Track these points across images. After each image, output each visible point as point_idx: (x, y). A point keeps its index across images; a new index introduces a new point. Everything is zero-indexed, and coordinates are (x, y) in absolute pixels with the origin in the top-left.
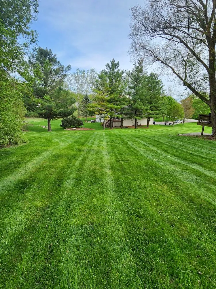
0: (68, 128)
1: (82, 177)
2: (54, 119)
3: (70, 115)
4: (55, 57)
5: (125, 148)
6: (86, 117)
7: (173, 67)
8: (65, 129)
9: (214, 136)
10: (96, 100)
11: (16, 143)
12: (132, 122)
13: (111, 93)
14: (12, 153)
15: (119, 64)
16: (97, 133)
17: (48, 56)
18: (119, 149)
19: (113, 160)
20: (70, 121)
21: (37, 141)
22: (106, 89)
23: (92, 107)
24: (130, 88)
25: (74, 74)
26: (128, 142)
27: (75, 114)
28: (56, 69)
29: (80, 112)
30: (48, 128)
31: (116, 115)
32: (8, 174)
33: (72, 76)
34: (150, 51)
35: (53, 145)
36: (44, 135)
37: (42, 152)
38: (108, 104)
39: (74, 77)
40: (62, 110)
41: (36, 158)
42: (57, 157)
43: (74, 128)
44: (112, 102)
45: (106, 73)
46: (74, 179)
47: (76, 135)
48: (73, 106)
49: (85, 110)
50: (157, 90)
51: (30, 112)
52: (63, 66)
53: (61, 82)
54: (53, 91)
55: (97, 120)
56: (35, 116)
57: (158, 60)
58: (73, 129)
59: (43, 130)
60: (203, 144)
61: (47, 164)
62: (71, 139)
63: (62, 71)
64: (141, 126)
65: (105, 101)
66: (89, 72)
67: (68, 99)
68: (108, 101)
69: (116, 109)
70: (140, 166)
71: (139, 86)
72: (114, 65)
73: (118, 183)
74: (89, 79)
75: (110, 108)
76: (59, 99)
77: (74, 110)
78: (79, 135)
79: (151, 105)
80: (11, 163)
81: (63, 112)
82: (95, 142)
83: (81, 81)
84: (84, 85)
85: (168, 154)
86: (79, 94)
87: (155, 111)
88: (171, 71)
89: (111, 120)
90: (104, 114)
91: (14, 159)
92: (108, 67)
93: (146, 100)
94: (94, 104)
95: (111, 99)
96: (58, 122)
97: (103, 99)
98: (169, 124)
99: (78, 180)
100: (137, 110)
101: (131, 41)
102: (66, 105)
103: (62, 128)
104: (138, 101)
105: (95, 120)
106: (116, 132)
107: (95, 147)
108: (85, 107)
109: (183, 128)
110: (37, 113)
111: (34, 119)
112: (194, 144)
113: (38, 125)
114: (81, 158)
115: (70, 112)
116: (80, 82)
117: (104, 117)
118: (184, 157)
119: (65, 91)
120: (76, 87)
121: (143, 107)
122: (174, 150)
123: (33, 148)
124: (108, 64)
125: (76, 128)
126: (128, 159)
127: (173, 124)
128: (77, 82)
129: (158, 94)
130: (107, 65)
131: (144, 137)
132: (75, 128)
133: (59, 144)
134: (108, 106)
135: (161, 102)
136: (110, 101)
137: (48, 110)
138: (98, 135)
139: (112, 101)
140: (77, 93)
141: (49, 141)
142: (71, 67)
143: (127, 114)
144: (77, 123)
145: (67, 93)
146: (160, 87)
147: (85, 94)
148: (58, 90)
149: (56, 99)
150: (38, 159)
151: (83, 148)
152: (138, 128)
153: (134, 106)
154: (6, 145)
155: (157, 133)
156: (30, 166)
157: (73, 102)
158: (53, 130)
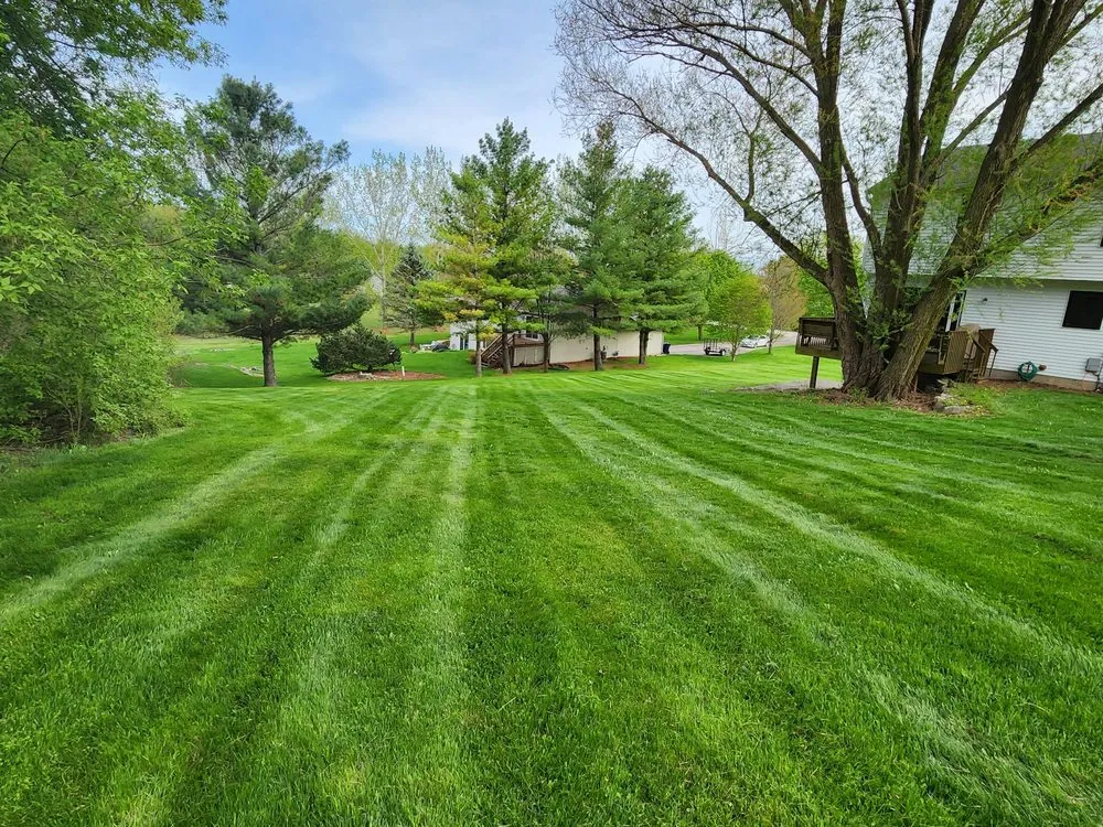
0: (343, 373)
1: (371, 517)
2: (289, 339)
3: (350, 324)
4: (289, 113)
5: (534, 436)
6: (412, 329)
7: (706, 156)
8: (329, 378)
9: (846, 392)
10: (448, 266)
11: (150, 428)
12: (584, 345)
13: (500, 243)
14: (139, 460)
15: (529, 136)
16: (449, 388)
17: (263, 110)
18: (512, 439)
19: (481, 471)
20: (352, 345)
21: (225, 421)
22: (484, 228)
23: (433, 293)
24: (572, 222)
25: (365, 170)
26: (549, 415)
27: (371, 319)
28: (293, 155)
29: (390, 311)
30: (266, 372)
31: (521, 321)
32: (138, 517)
33: (357, 177)
34: (630, 99)
35: (283, 430)
36: (250, 400)
37: (243, 454)
38: (492, 284)
39: (363, 183)
40: (317, 305)
41: (223, 471)
42: (295, 466)
43: (364, 372)
44: (506, 275)
45: (482, 170)
46: (345, 522)
47: (368, 398)
48: (363, 289)
49: (409, 304)
50: (670, 229)
51: (195, 315)
52: (321, 143)
53: (313, 202)
54: (281, 236)
55: (455, 342)
56: (211, 330)
57: (656, 131)
58: (360, 377)
59: (244, 382)
60: (801, 418)
61: (263, 486)
62: (348, 410)
63: (314, 163)
64: (618, 362)
65: (480, 270)
66: (422, 161)
67: (338, 266)
68: (491, 272)
69: (523, 300)
70: (557, 485)
71: (604, 217)
72: (509, 142)
73: (474, 528)
74: (420, 188)
75: (499, 296)
76: (306, 265)
77: (362, 305)
78: (379, 396)
79: (649, 285)
80: (141, 487)
81: (321, 315)
82: (433, 420)
83: (390, 195)
84: (403, 209)
85: (667, 451)
86: (385, 245)
87: (663, 307)
88: (700, 168)
89: (503, 341)
90: (478, 319)
91: (150, 476)
92: (490, 147)
93: (632, 266)
94: (439, 282)
95: (502, 264)
96: (302, 349)
97: (470, 264)
98: (721, 352)
99: (356, 526)
100: (597, 302)
101: (561, 63)
102: (331, 289)
103: (318, 372)
104: (600, 270)
105: (448, 343)
106: (523, 384)
107: (430, 435)
108: (407, 294)
109: (768, 366)
110: (221, 318)
111: (210, 341)
112: (768, 419)
113: (224, 365)
114: (373, 468)
115: (346, 312)
116: (387, 198)
117: (477, 331)
118: (714, 458)
119: (327, 235)
120: (372, 220)
121: (620, 293)
122: (694, 437)
123: (212, 441)
124: (487, 136)
125: (373, 372)
126: (532, 466)
127: (734, 351)
128: (374, 201)
129: (672, 245)
130: (485, 141)
131: (613, 398)
132: (368, 372)
133: (304, 427)
134: (489, 288)
135: (684, 273)
136: (500, 271)
137: (263, 307)
138: (449, 397)
139: (504, 270)
140: (376, 242)
141: (269, 418)
142: (349, 150)
143: (562, 318)
144: (375, 355)
145: (336, 243)
146: (681, 217)
147: (405, 244)
148: (300, 233)
149: (295, 264)
150: (231, 473)
151: (389, 437)
152: (604, 366)
153: (587, 289)
154: (116, 434)
155: (667, 386)
156: (206, 493)
157: (360, 278)
158: (282, 383)
